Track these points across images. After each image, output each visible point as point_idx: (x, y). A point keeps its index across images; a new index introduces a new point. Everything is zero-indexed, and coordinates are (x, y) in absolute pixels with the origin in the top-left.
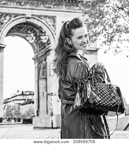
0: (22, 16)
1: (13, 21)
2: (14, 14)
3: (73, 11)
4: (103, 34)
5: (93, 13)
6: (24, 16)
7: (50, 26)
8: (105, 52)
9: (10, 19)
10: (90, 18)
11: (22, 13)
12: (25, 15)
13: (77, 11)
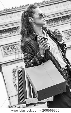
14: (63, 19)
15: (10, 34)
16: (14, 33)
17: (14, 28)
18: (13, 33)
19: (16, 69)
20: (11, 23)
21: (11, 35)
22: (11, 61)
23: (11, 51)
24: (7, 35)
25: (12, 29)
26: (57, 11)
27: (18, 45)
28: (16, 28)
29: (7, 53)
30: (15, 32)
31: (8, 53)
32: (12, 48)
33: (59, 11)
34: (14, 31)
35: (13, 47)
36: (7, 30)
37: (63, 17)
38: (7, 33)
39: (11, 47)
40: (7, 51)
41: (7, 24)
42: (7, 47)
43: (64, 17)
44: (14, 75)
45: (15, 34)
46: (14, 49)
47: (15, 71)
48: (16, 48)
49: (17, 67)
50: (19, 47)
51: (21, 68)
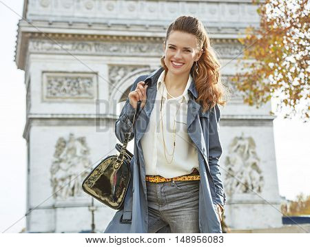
0: (144, 69)
1: (130, 77)
2: (131, 66)
3: (228, 56)
4: (283, 88)
5: (263, 53)
6: (147, 69)
8: (285, 118)
9: (125, 75)
10: (259, 62)
11: (144, 64)
12: (149, 66)
13: (235, 56)
14: (220, 46)
15: (74, 48)
16: (87, 50)
17: (89, 37)
18: (83, 47)
19: (67, 138)
20: (86, 20)
21: (77, 52)
22: (60, 116)
23: (67, 91)
24: (67, 50)
25: (83, 36)
26: (211, 22)
27: (89, 81)
28: (96, 37)
29: (54, 94)
30: (90, 46)
31: (58, 95)
32: (72, 84)
33: (216, 22)
34: (87, 44)
35: (75, 84)
36: (70, 36)
37: (221, 40)
38: (67, 44)
39: (70, 82)
40: (56, 89)
41: (74, 22)
42: (60, 80)
43: (224, 41)
44: (59, 155)
45: (89, 52)
46: (74, 89)
47: (63, 144)
48: (81, 86)
49: (71, 135)
50: (89, 87)
51: (82, 141)
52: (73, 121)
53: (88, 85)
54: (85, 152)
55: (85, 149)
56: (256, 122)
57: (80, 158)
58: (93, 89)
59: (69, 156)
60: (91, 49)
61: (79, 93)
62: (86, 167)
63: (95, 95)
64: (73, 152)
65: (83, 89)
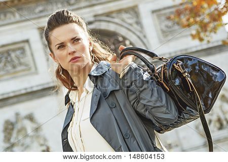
7: (131, 25)
16: (10, 18)
17: (9, 3)
18: (5, 16)
19: (13, 119)
25: (2, 4)
27: (21, 51)
30: (12, 12)
32: (4, 59)
34: (9, 12)
35: (7, 58)
44: (9, 139)
46: (8, 64)
47: (10, 127)
49: (17, 114)
50: (22, 58)
51: (31, 118)
52: (15, 100)
53: (21, 56)
54: (37, 129)
55: (35, 126)
56: (213, 51)
57: (32, 137)
58: (28, 59)
59: (20, 137)
60: (14, 16)
61: (14, 67)
62: (42, 145)
63: (32, 64)
64: (23, 132)
65: (16, 62)
